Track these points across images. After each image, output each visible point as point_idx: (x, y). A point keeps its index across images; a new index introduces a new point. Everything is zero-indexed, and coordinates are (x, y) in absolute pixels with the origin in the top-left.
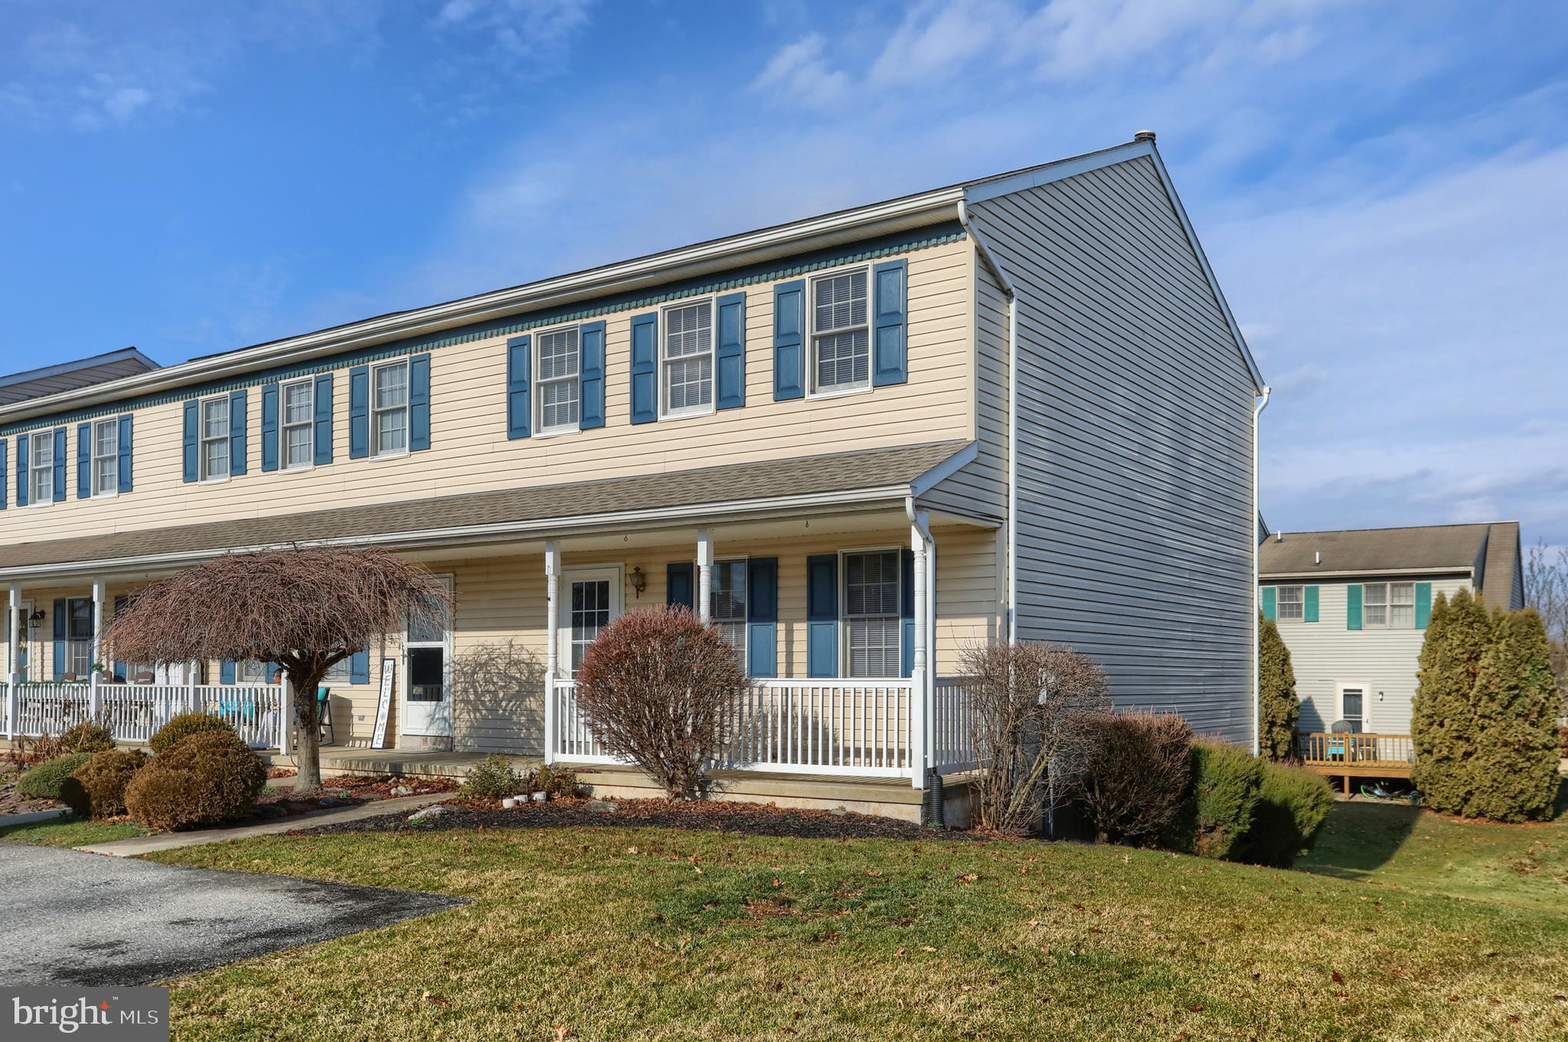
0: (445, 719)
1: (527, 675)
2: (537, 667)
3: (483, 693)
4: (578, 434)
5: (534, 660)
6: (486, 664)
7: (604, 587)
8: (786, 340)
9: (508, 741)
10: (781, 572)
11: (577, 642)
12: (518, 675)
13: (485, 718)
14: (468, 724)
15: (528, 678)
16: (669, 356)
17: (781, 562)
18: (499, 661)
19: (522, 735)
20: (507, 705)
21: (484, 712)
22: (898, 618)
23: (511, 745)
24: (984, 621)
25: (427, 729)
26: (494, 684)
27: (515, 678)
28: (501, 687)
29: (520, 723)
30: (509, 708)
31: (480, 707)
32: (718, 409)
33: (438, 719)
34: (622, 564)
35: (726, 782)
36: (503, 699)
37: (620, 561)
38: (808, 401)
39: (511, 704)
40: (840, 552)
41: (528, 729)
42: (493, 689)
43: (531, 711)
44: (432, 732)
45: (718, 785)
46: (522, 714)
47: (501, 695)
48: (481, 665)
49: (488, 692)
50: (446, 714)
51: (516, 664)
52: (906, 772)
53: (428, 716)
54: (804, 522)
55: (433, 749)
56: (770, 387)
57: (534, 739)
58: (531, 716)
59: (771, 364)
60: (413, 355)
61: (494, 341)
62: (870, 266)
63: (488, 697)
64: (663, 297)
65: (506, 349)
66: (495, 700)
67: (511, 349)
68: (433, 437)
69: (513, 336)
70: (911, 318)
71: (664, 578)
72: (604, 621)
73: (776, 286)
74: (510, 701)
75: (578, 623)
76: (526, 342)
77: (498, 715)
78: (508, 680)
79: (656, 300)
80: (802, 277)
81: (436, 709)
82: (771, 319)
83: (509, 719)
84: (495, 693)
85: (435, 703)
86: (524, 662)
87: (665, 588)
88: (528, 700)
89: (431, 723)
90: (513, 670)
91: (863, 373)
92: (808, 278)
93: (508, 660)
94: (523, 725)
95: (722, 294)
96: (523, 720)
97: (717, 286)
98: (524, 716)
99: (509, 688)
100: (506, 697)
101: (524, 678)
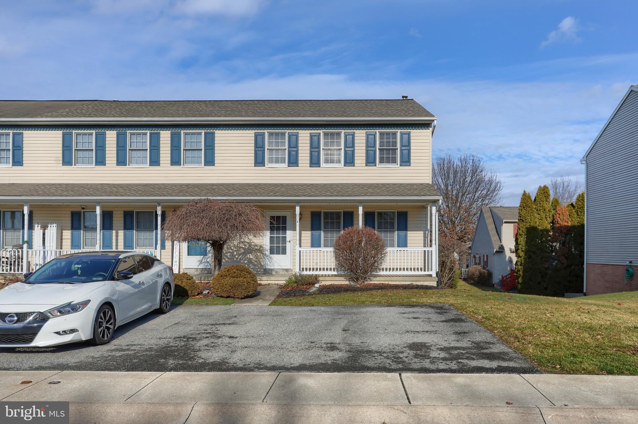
0: (208, 262)
1: (248, 246)
2: (253, 244)
3: (226, 253)
4: (287, 167)
5: (251, 241)
7: (284, 218)
10: (355, 216)
11: (271, 236)
12: (244, 247)
16: (324, 147)
17: (355, 213)
19: (246, 267)
20: (238, 257)
21: (227, 259)
22: (395, 231)
24: (422, 232)
25: (198, 266)
26: (232, 249)
27: (242, 248)
28: (235, 251)
29: (244, 263)
30: (239, 258)
31: (225, 258)
32: (345, 166)
33: (204, 262)
36: (236, 255)
37: (291, 210)
38: (377, 167)
40: (376, 211)
41: (248, 265)
42: (231, 251)
43: (250, 259)
44: (201, 266)
46: (245, 260)
47: (235, 253)
49: (229, 252)
50: (208, 260)
51: (242, 243)
53: (199, 261)
55: (202, 273)
56: (364, 161)
57: (251, 268)
58: (250, 261)
59: (365, 155)
60: (206, 131)
61: (247, 131)
62: (399, 131)
63: (229, 254)
64: (323, 128)
65: (253, 135)
66: (233, 255)
67: (256, 136)
68: (216, 162)
69: (256, 131)
70: (412, 148)
71: (310, 216)
72: (284, 229)
73: (366, 132)
74: (240, 255)
75: (272, 229)
76: (263, 135)
77: (234, 260)
78: (238, 248)
79: (320, 129)
80: (375, 131)
81: (203, 259)
82: (365, 141)
83: (240, 262)
84: (232, 253)
85: (202, 256)
86: (246, 242)
87: (310, 219)
88: (248, 255)
89: (200, 264)
90: (241, 245)
91: (394, 161)
92: (377, 131)
93: (239, 241)
94: (246, 263)
95: (346, 131)
96: (246, 262)
97: (344, 128)
98: (247, 260)
99: (239, 251)
100: (238, 254)
101: (247, 248)
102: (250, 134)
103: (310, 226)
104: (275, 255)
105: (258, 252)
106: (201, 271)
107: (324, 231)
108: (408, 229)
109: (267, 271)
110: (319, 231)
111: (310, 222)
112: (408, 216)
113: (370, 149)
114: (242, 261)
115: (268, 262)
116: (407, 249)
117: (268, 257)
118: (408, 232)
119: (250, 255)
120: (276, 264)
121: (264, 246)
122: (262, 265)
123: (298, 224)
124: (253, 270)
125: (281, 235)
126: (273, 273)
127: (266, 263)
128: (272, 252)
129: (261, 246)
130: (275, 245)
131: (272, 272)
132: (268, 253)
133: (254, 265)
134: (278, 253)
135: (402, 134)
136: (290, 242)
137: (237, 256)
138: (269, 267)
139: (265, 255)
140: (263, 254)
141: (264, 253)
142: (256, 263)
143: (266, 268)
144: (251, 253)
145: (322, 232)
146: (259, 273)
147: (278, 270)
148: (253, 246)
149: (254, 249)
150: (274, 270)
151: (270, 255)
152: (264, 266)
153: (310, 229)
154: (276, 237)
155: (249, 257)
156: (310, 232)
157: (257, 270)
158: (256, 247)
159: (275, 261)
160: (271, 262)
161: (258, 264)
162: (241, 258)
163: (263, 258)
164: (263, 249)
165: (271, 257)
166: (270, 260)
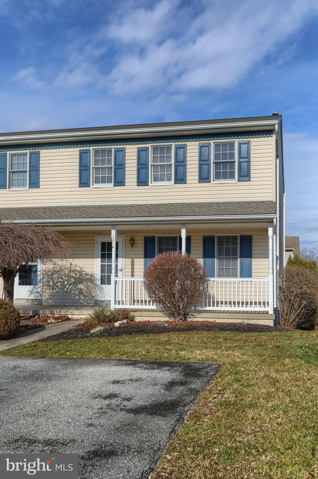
0: (38, 292)
1: (79, 276)
2: (84, 273)
3: (57, 283)
4: (113, 187)
5: (82, 270)
6: (59, 271)
8: (203, 162)
9: (69, 300)
10: (193, 241)
11: (103, 264)
12: (75, 276)
13: (57, 292)
14: (50, 294)
15: (79, 277)
16: (153, 163)
17: (193, 238)
18: (65, 270)
19: (76, 298)
21: (57, 290)
22: (238, 258)
23: (71, 302)
25: (29, 296)
26: (62, 279)
28: (66, 280)
29: (75, 294)
31: (56, 288)
32: (175, 183)
33: (35, 292)
34: (124, 236)
35: (195, 314)
36: (67, 284)
37: (123, 235)
38: (212, 184)
39: (71, 287)
40: (216, 235)
41: (79, 296)
42: (62, 281)
43: (81, 289)
44: (32, 297)
45: (192, 315)
46: (76, 290)
47: (66, 283)
48: (56, 272)
49: (59, 282)
50: (39, 290)
51: (73, 271)
52: (266, 309)
53: (29, 291)
54: (225, 225)
55: (32, 304)
56: (197, 177)
57: (82, 300)
58: (81, 292)
59: (197, 170)
60: (31, 151)
61: (72, 149)
62: (237, 141)
63: (60, 284)
64: (152, 142)
65: (78, 153)
67: (81, 153)
68: (41, 183)
69: (82, 148)
70: (252, 160)
71: (143, 242)
73: (199, 144)
74: (70, 286)
75: (103, 256)
76: (88, 152)
77: (64, 291)
78: (69, 278)
79: (148, 142)
80: (210, 141)
81: (33, 289)
82: (197, 154)
83: (70, 292)
84: (63, 283)
85: (33, 286)
86: (77, 271)
87: (143, 245)
88: (79, 285)
89: (31, 294)
90: (72, 274)
91: (232, 176)
92: (212, 142)
93: (70, 270)
94: (76, 294)
95: (177, 143)
96: (76, 292)
97: (175, 141)
98: (77, 291)
99: (70, 281)
100: (68, 284)
101: (77, 277)
102: (75, 151)
103: (143, 253)
104: (106, 285)
105: (89, 282)
106: (32, 302)
108: (253, 256)
109: (98, 303)
110: (153, 259)
111: (143, 249)
112: (253, 240)
113: (203, 163)
114: (73, 292)
115: (99, 293)
116: (251, 280)
117: (98, 288)
118: (253, 260)
119: (81, 285)
120: (107, 296)
121: (95, 275)
122: (93, 297)
123: (113, 250)
124: (84, 302)
126: (104, 305)
127: (97, 294)
128: (103, 282)
129: (92, 276)
130: (106, 274)
131: (102, 304)
132: (99, 283)
133: (85, 296)
134: (109, 283)
135: (240, 144)
136: (121, 271)
138: (100, 299)
140: (94, 283)
141: (95, 283)
142: (86, 294)
143: (97, 299)
144: (81, 283)
146: (90, 304)
147: (109, 302)
148: (84, 276)
149: (85, 278)
150: (105, 302)
151: (101, 285)
152: (95, 297)
153: (143, 256)
154: (107, 265)
155: (80, 287)
156: (143, 260)
157: (88, 301)
158: (87, 276)
159: (106, 292)
160: (102, 293)
161: (88, 295)
162: (72, 288)
163: (94, 289)
164: (94, 279)
165: (102, 287)
166: (101, 291)
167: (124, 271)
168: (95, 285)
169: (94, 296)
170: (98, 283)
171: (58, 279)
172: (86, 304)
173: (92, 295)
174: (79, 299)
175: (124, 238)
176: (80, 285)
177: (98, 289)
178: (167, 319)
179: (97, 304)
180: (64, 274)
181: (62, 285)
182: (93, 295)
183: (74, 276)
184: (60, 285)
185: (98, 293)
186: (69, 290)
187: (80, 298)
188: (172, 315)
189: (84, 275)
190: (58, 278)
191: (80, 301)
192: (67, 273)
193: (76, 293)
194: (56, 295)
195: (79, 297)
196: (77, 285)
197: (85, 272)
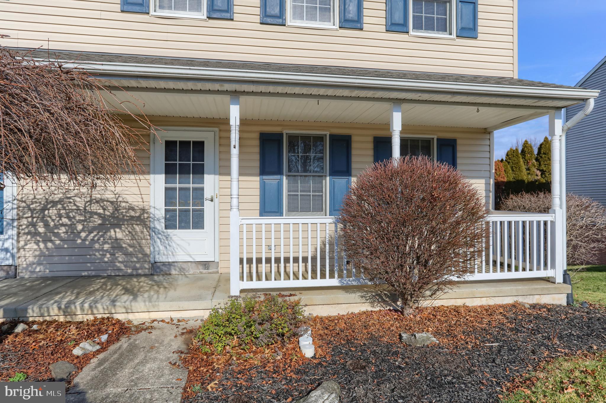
0: (6, 250)
1: (111, 211)
2: (123, 204)
3: (56, 227)
4: (205, 20)
5: (120, 199)
6: (60, 201)
7: (199, 146)
9: (89, 265)
10: (354, 145)
12: (101, 211)
13: (57, 247)
14: (37, 253)
15: (113, 213)
17: (354, 139)
18: (78, 199)
19: (106, 259)
20: (87, 236)
21: (58, 242)
23: (92, 268)
24: (483, 181)
26: (71, 218)
27: (96, 213)
28: (79, 221)
29: (103, 250)
30: (90, 238)
31: (53, 238)
32: (341, 27)
36: (83, 230)
37: (216, 127)
38: (411, 36)
39: (92, 235)
41: (112, 254)
42: (70, 223)
43: (116, 239)
46: (105, 243)
47: (80, 227)
48: (54, 203)
49: (63, 225)
51: (97, 202)
52: (549, 273)
56: (383, 21)
57: (119, 262)
58: (117, 245)
59: (384, 6)
63: (63, 229)
66: (72, 233)
71: (257, 142)
72: (199, 171)
74: (90, 232)
75: (169, 170)
77: (77, 244)
78: (88, 215)
83: (90, 247)
84: (72, 227)
86: (108, 201)
87: (257, 150)
88: (112, 231)
90: (95, 208)
91: (442, 27)
93: (89, 199)
94: (107, 251)
96: (106, 246)
98: (109, 244)
99: (90, 222)
100: (85, 229)
101: (108, 214)
103: (257, 164)
104: (177, 232)
105: (137, 224)
107: (289, 176)
109: (159, 267)
110: (278, 177)
111: (257, 157)
112: (459, 148)
114: (97, 246)
115: (161, 248)
117: (160, 236)
119: (117, 230)
120: (179, 252)
121: (152, 210)
122: (146, 255)
123: (235, 152)
124: (125, 266)
125: (191, 186)
126: (173, 272)
127: (157, 249)
128: (170, 224)
129: (143, 210)
130: (178, 208)
131: (170, 269)
132: (160, 226)
133: (126, 254)
134: (184, 225)
136: (212, 200)
137: (83, 235)
138: (163, 259)
139: (154, 229)
140: (150, 228)
141: (152, 225)
142: (131, 249)
143: (157, 260)
144: (119, 226)
145: (284, 178)
146: (140, 271)
147: (184, 266)
148: (124, 211)
149: (127, 216)
150: (174, 266)
151: (165, 231)
152: (152, 256)
153: (258, 171)
154: (180, 189)
155: (114, 236)
156: (258, 178)
157: (135, 266)
158: (131, 211)
159: (178, 245)
160: (168, 247)
161: (136, 251)
162: (96, 239)
163: (149, 237)
164: (148, 217)
165: (169, 235)
166: (166, 242)
167: (216, 200)
168: (151, 231)
169: (148, 253)
170: (158, 227)
171: (58, 219)
172: (129, 271)
173: (144, 251)
174: (112, 262)
175: (217, 134)
176: (115, 232)
177: (158, 238)
178: (366, 307)
179: (158, 270)
180: (75, 207)
181: (70, 231)
182: (147, 251)
183: (99, 211)
184: (64, 233)
185: (158, 246)
186: (87, 243)
187: (116, 258)
188: (378, 298)
189: (126, 209)
190: (60, 216)
191: (116, 266)
192: (81, 205)
193: (105, 249)
194: (54, 254)
195: (112, 256)
196: (108, 230)
197: (127, 202)
